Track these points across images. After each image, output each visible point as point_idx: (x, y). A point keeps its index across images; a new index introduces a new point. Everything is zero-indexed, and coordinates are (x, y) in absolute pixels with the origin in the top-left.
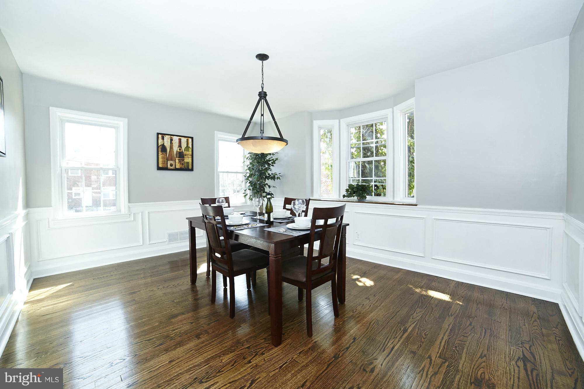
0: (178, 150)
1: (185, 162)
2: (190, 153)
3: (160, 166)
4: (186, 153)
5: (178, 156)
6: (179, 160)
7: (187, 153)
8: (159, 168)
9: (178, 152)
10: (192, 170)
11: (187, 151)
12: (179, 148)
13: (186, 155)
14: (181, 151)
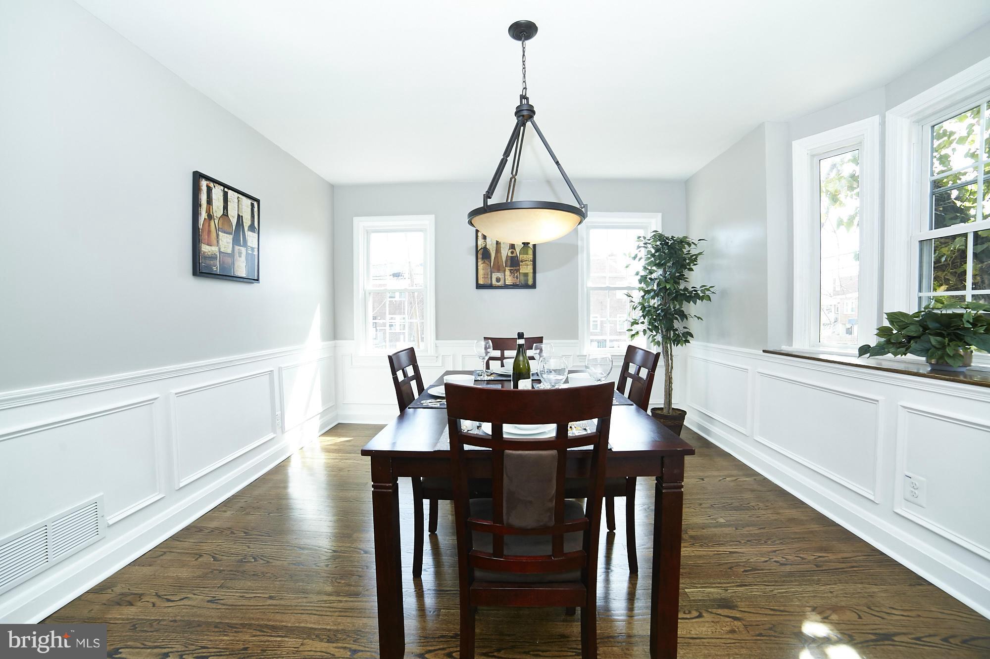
0: (510, 254)
1: (522, 273)
2: (531, 257)
3: (481, 282)
4: (523, 257)
5: (509, 263)
6: (510, 270)
7: (525, 257)
8: (479, 286)
9: (508, 258)
10: (534, 286)
11: (524, 254)
12: (510, 250)
13: (522, 262)
14: (513, 255)
